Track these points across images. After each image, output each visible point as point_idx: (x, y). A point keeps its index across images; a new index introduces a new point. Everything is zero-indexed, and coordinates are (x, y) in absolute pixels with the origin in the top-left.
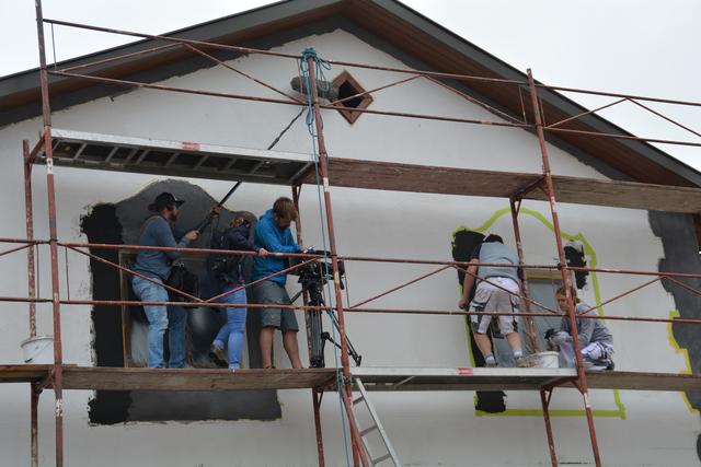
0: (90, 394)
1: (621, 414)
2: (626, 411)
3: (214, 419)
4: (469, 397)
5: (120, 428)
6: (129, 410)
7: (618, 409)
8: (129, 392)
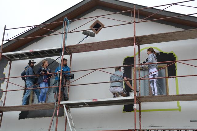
0: (20, 112)
1: (179, 109)
2: (181, 109)
3: (47, 117)
4: (122, 107)
5: (25, 120)
6: (28, 116)
7: (178, 108)
8: (29, 111)
